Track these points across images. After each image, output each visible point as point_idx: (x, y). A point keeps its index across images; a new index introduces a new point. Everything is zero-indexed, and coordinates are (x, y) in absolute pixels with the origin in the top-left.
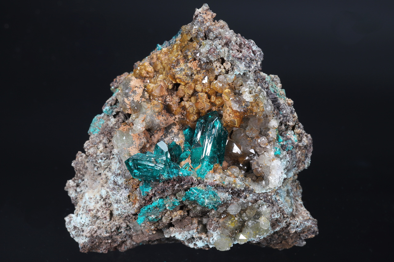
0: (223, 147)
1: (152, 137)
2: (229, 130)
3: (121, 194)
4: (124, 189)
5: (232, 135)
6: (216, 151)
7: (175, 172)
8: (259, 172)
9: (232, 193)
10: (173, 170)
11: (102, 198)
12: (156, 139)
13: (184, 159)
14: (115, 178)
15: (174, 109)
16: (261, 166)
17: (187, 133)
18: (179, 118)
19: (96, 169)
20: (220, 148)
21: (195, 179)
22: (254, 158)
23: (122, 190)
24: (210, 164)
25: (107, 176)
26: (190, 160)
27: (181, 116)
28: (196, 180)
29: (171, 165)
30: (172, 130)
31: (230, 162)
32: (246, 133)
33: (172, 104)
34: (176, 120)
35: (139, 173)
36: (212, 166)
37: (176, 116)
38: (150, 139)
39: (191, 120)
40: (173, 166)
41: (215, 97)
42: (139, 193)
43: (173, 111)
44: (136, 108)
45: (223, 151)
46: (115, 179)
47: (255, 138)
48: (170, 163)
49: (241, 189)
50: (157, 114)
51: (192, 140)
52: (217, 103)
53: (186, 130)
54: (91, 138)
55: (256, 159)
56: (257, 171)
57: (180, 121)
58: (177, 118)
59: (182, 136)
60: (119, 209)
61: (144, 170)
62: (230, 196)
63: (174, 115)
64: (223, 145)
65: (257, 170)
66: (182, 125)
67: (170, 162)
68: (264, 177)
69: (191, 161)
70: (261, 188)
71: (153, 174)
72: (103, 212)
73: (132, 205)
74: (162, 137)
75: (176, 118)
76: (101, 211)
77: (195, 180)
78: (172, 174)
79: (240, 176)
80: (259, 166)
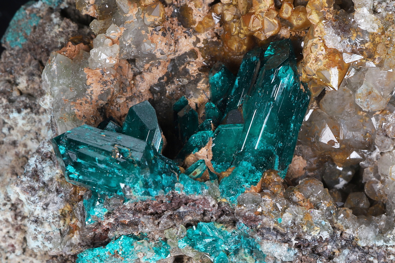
0: (294, 129)
1: (138, 77)
2: (315, 90)
3: (47, 205)
4: (56, 193)
5: (323, 99)
6: (275, 138)
7: (164, 182)
8: (376, 190)
9: (298, 246)
10: (159, 178)
11: (9, 201)
12: (145, 83)
13: (197, 149)
14: (38, 164)
15: (198, 19)
16: (382, 178)
17: (218, 83)
18: (206, 41)
19: (5, 130)
20: (286, 132)
21: (213, 203)
22: (369, 157)
23: (51, 195)
24: (254, 168)
25: (28, 148)
26: (211, 153)
27: (213, 38)
28: (214, 206)
29: (156, 165)
30: (185, 67)
31: (312, 160)
32: (357, 100)
33: (193, 8)
34: (198, 45)
35: (79, 176)
36: (259, 174)
37: (199, 36)
38: (133, 82)
39: (232, 50)
40: (162, 168)
41: (291, 6)
42: (81, 215)
43: (194, 23)
44: (107, 6)
45: (291, 139)
46: (39, 166)
47: (378, 113)
48: (156, 161)
49: (321, 237)
50: (150, 29)
51: (225, 101)
52: (295, 23)
53: (217, 75)
54: (6, 57)
55: (375, 160)
56: (372, 189)
57: (208, 48)
58: (202, 41)
59: (206, 86)
60: (39, 236)
61: (90, 170)
62: (292, 253)
63: (195, 32)
64: (294, 126)
65: (372, 186)
66: (212, 58)
67: (155, 159)
68: (387, 206)
69: (211, 156)
70: (375, 232)
71: (110, 182)
72: (8, 232)
73: (69, 233)
74: (162, 81)
75: (198, 40)
76: (5, 231)
77: (211, 205)
78: (156, 188)
79: (325, 204)
80: (379, 178)
